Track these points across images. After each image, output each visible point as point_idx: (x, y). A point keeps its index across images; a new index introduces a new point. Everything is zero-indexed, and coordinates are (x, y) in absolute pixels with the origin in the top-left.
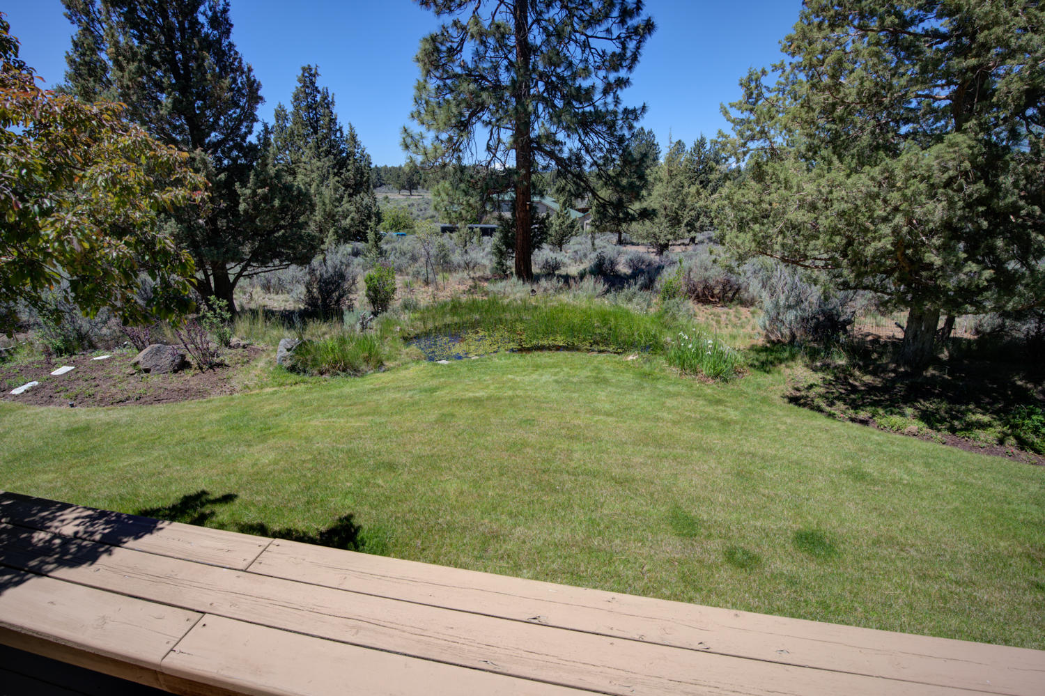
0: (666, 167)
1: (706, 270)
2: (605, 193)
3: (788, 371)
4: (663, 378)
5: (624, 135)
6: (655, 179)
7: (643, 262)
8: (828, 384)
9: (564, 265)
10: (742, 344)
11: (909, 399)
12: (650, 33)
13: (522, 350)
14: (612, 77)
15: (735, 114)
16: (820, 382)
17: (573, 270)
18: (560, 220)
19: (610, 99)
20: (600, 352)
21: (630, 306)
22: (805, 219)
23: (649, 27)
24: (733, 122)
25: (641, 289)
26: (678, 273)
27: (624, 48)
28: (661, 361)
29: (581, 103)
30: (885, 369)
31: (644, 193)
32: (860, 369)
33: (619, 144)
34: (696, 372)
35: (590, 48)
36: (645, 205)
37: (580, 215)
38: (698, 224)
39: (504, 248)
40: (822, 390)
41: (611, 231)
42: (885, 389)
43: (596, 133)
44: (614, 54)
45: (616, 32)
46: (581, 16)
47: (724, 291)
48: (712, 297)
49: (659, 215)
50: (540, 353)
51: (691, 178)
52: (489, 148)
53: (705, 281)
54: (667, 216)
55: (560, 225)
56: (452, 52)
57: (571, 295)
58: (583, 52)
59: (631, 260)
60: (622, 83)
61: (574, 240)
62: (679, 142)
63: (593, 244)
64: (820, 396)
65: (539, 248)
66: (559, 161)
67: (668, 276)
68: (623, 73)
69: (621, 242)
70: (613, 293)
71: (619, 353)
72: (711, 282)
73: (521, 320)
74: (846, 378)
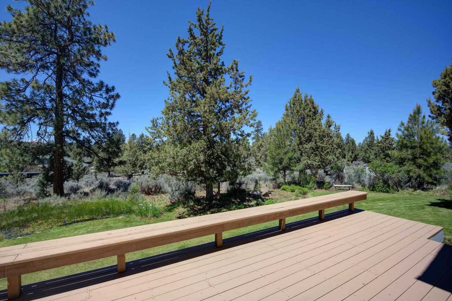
0: (129, 145)
1: (148, 182)
2: (102, 155)
3: (177, 210)
4: (135, 221)
5: (110, 132)
6: (124, 149)
7: (122, 183)
8: (188, 211)
9: (81, 188)
10: (162, 206)
11: (208, 210)
12: (118, 98)
13: (66, 224)
14: (104, 111)
15: (150, 130)
16: (186, 211)
17: (87, 190)
18: (78, 167)
19: (103, 118)
20: (107, 218)
21: (118, 199)
22: (171, 161)
23: (118, 96)
24: (150, 132)
25: (122, 191)
26: (137, 184)
27: (108, 101)
28: (133, 216)
29: (89, 119)
30: (203, 204)
31: (120, 154)
32: (197, 205)
33: (108, 136)
34: (147, 216)
35: (93, 100)
36: (121, 159)
37: (88, 165)
38: (144, 167)
39: (45, 182)
40: (187, 213)
41: (105, 171)
42: (203, 209)
43: (97, 131)
44: (104, 103)
45: (104, 95)
46: (89, 88)
47: (156, 189)
48: (152, 192)
49: (127, 163)
50: (76, 224)
51: (139, 149)
52: (38, 134)
53: (148, 186)
54: (131, 163)
55: (77, 170)
56: (19, 91)
57: (90, 198)
58: (90, 100)
59: (116, 182)
60: (108, 114)
61: (85, 176)
62: (133, 135)
63: (96, 178)
64: (186, 214)
65: (67, 181)
66: (78, 141)
67: (133, 186)
68: (108, 110)
69: (110, 176)
70: (110, 194)
71: (115, 217)
72: (151, 187)
73: (64, 213)
74: (193, 208)
